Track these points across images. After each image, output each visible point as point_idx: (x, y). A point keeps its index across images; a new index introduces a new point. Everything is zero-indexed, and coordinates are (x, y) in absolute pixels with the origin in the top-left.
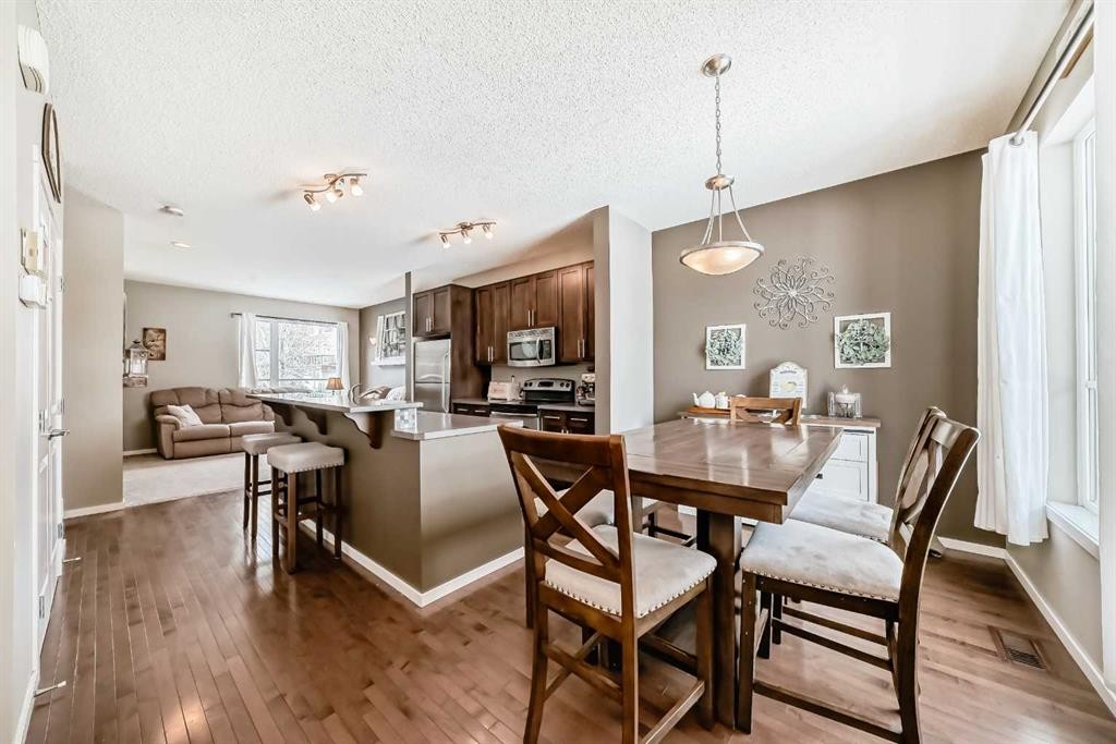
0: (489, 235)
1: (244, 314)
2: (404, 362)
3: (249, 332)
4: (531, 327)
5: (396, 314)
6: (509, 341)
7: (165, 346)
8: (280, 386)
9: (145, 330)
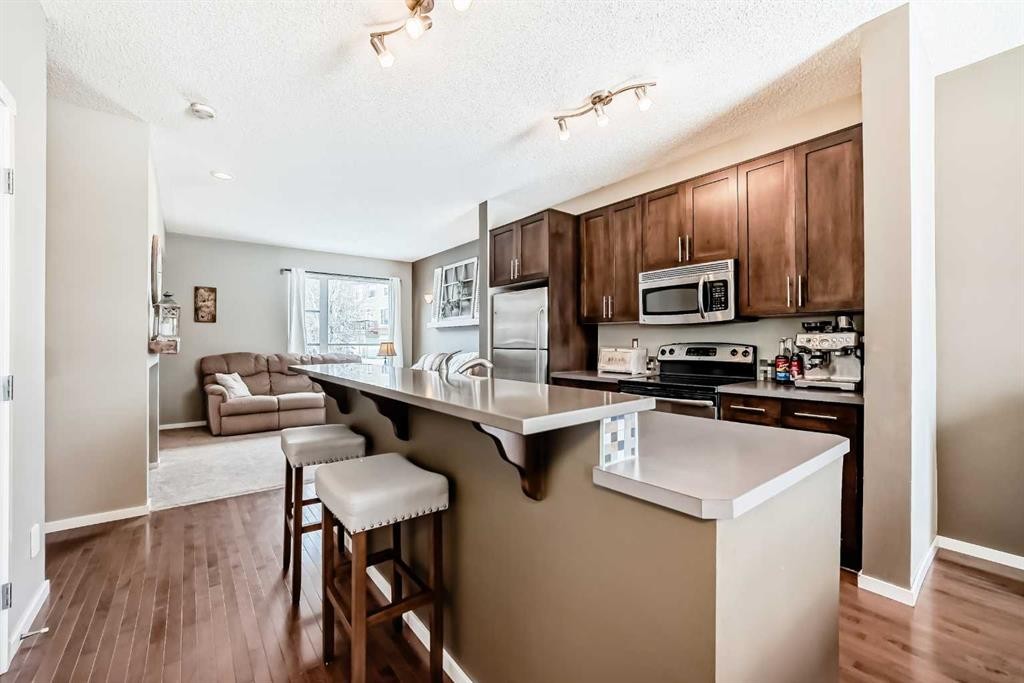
0: (645, 104)
1: (293, 270)
2: (476, 322)
3: (299, 297)
4: (683, 263)
5: (457, 265)
6: (642, 287)
7: (215, 307)
8: (331, 352)
9: (197, 289)
